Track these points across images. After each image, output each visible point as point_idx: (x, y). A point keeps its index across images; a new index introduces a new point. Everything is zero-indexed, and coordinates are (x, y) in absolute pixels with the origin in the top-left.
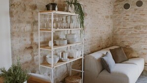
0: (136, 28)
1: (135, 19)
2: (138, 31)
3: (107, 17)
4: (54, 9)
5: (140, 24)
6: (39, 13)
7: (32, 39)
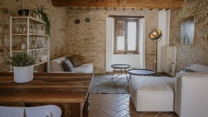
0: (85, 39)
1: (84, 33)
2: (87, 42)
3: (61, 30)
4: (27, 15)
5: (88, 36)
6: (11, 17)
7: (3, 42)
